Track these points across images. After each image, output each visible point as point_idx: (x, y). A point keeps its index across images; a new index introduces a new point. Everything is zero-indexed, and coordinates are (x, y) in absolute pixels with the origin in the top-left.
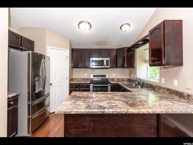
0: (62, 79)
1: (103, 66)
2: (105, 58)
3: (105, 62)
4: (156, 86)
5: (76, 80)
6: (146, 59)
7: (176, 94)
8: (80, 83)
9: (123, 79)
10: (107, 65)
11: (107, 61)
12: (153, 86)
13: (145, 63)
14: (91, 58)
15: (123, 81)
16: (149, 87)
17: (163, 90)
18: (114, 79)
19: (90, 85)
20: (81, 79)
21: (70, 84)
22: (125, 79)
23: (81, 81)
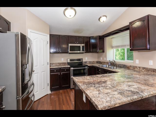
0: (43, 65)
1: (80, 51)
2: (81, 44)
3: (81, 47)
4: (130, 66)
5: (54, 65)
6: (113, 46)
7: (153, 71)
8: (61, 67)
9: (93, 61)
10: (83, 50)
11: (83, 47)
12: (127, 66)
13: (112, 48)
14: (69, 44)
15: (94, 63)
16: (123, 67)
17: (139, 68)
18: (87, 62)
19: (70, 69)
20: (58, 63)
21: (50, 69)
22: (95, 61)
23: (59, 65)
